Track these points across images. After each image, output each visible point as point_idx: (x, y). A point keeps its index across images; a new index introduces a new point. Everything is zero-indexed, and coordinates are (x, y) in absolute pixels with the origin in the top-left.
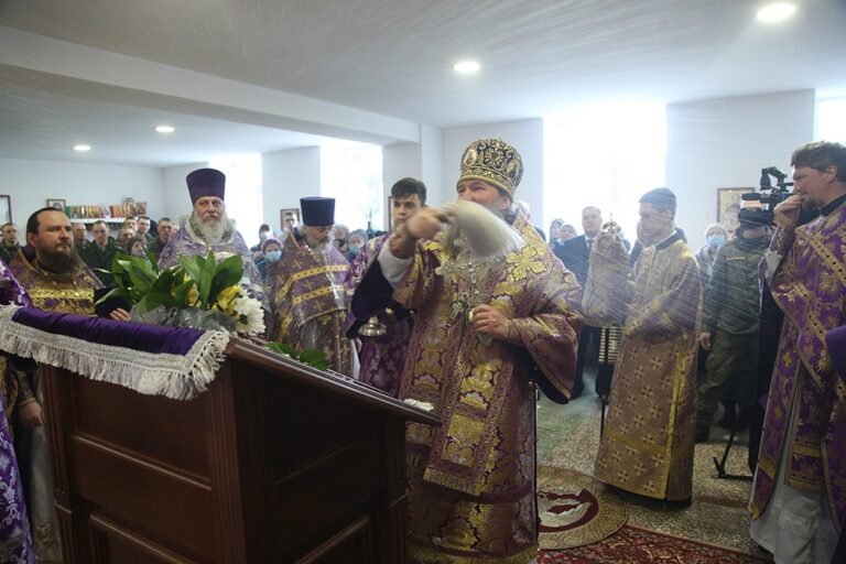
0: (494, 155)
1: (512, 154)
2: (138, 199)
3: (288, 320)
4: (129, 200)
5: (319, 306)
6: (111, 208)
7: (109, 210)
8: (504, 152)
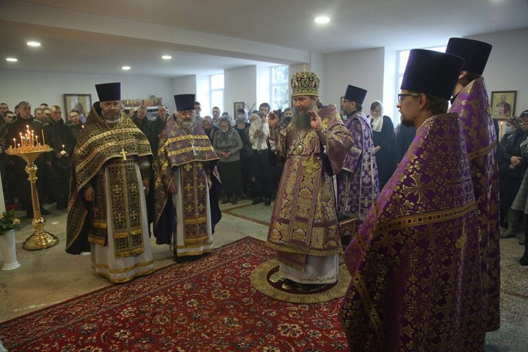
0: (305, 82)
1: (312, 78)
2: (158, 96)
3: (166, 165)
4: (153, 96)
5: (184, 158)
6: (143, 101)
7: (141, 101)
8: (309, 78)
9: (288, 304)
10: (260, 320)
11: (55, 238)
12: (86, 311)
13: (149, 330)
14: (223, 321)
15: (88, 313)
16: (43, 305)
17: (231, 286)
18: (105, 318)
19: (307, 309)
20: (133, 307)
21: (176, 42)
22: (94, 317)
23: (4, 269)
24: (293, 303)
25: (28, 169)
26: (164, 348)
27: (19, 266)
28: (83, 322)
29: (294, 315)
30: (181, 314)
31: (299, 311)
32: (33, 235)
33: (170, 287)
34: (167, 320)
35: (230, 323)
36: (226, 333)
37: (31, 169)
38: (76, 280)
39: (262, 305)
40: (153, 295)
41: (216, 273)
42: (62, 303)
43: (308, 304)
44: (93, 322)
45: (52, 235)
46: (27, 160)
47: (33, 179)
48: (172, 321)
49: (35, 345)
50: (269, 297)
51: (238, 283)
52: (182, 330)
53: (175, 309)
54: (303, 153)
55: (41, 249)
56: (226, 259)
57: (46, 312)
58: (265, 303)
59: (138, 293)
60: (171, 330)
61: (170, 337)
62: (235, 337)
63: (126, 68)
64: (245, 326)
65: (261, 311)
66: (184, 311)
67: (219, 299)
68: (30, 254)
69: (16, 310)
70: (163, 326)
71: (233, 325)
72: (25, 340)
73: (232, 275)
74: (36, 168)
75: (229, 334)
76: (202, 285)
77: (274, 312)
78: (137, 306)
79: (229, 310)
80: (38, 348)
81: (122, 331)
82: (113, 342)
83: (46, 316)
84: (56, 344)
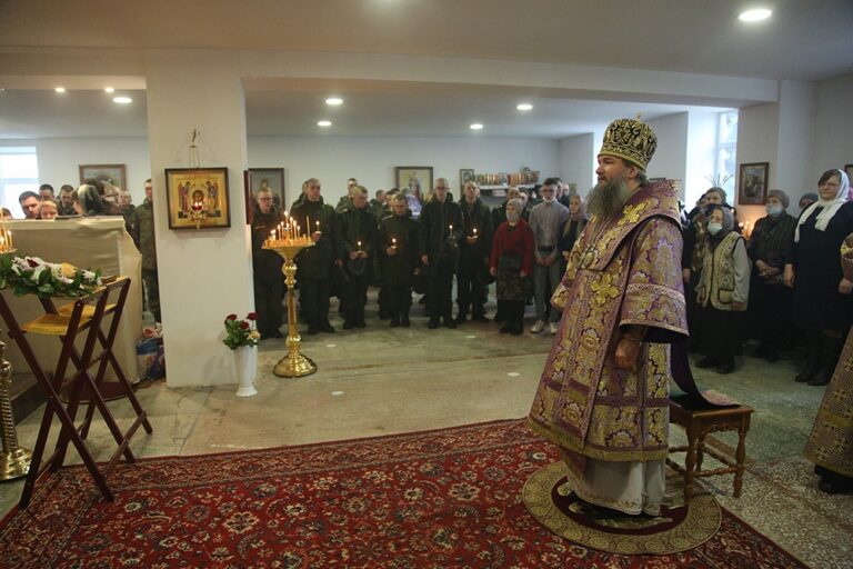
0: (623, 134)
1: (639, 131)
4: (526, 169)
6: (509, 176)
7: (506, 178)
8: (632, 130)
9: (555, 538)
10: (490, 548)
11: (313, 364)
12: (279, 467)
13: (330, 514)
14: (434, 532)
15: (278, 471)
16: (243, 447)
17: (488, 483)
18: (293, 482)
19: (581, 556)
20: (335, 477)
21: (504, 84)
22: (281, 478)
23: (238, 394)
24: (565, 539)
25: (285, 269)
26: (328, 545)
27: (255, 392)
28: (265, 480)
29: (550, 559)
30: (386, 506)
31: (567, 554)
32: (287, 357)
33: (401, 464)
34: (362, 509)
35: (442, 539)
36: (425, 552)
37: (290, 269)
38: (299, 425)
39: (512, 527)
40: (371, 468)
41: (481, 457)
42: (260, 451)
43: (589, 548)
44: (275, 484)
45: (310, 361)
46: (285, 257)
47: (290, 282)
48: (367, 512)
49: (200, 492)
50: (533, 517)
51: (504, 480)
52: (368, 529)
53: (384, 496)
54: (592, 267)
55: (290, 377)
56: (514, 439)
57: (238, 456)
58: (520, 524)
59: (357, 460)
60: (355, 523)
61: (346, 533)
62: (432, 562)
63: (476, 127)
64: (460, 551)
65: (502, 535)
66: (394, 501)
67: (455, 498)
68: (276, 382)
69: (214, 446)
70: (350, 515)
71: (443, 543)
72: (197, 482)
73: (503, 467)
74: (295, 268)
75: (426, 555)
76: (449, 471)
77: (521, 544)
78: (340, 478)
79: (456, 519)
80: (200, 496)
81: (298, 505)
82: (278, 515)
83: (235, 461)
84: (220, 497)
